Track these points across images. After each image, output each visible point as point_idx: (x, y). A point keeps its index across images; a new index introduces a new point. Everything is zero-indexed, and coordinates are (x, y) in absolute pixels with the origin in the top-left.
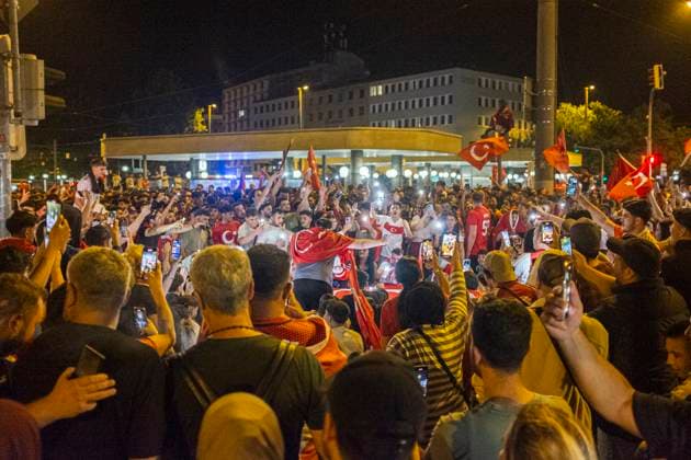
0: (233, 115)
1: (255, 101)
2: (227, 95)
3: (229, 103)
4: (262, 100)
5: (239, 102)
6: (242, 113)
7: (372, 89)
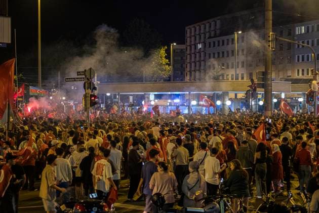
0: (193, 47)
1: (210, 37)
2: (188, 30)
3: (190, 37)
4: (215, 36)
5: (198, 37)
6: (200, 46)
7: (297, 28)
